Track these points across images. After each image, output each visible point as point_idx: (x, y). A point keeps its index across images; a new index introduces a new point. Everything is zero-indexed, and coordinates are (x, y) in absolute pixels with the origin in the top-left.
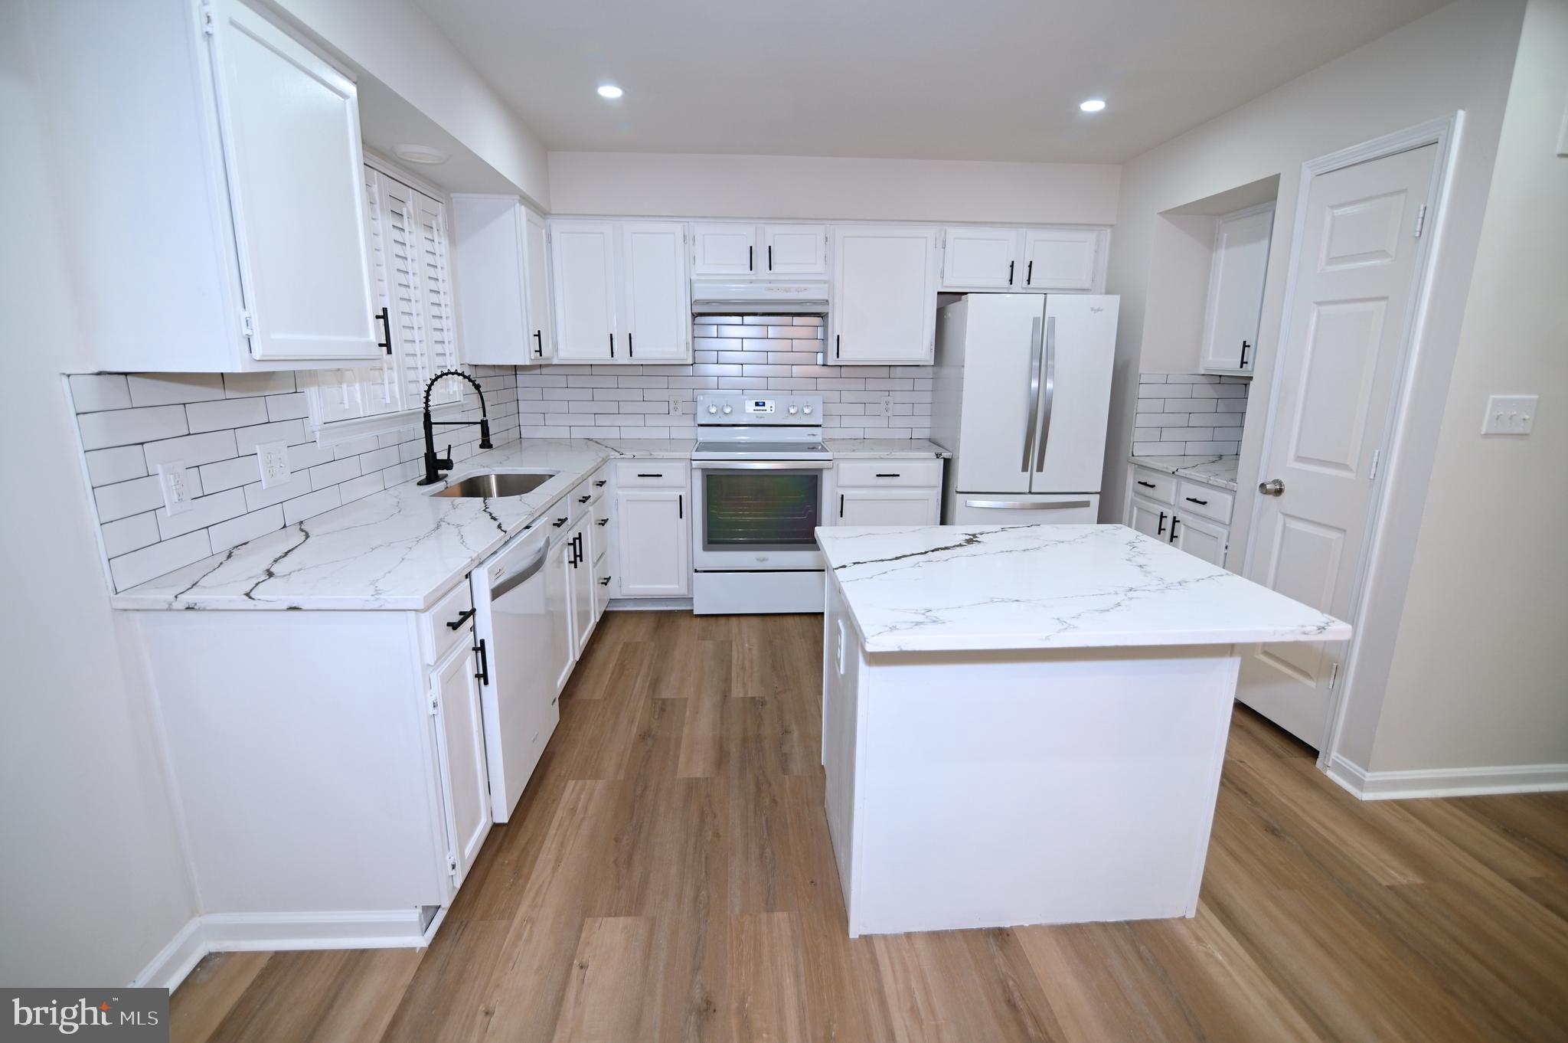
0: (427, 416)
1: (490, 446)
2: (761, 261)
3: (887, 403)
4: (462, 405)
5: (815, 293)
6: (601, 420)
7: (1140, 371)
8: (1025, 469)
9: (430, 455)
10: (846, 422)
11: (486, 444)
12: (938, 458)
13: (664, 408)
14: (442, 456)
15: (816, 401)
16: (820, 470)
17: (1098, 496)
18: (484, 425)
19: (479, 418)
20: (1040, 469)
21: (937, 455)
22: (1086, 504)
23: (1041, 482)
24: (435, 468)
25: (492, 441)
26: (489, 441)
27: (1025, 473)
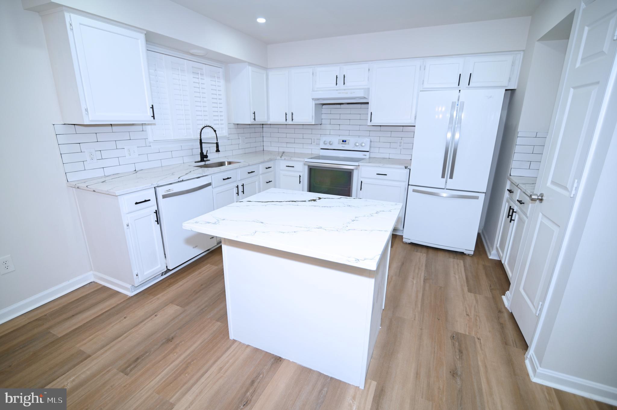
0: (201, 140)
1: (219, 151)
2: (340, 81)
3: (400, 143)
4: (228, 137)
5: (360, 94)
6: (289, 145)
7: (519, 130)
8: (443, 176)
9: (202, 153)
10: (382, 150)
11: (218, 151)
12: (406, 168)
13: (310, 141)
14: (205, 154)
15: (367, 141)
16: (353, 170)
17: (484, 194)
18: (217, 144)
19: (216, 142)
20: (451, 177)
21: (405, 167)
22: (477, 198)
23: (451, 184)
24: (203, 157)
25: (220, 150)
26: (218, 149)
27: (443, 179)
